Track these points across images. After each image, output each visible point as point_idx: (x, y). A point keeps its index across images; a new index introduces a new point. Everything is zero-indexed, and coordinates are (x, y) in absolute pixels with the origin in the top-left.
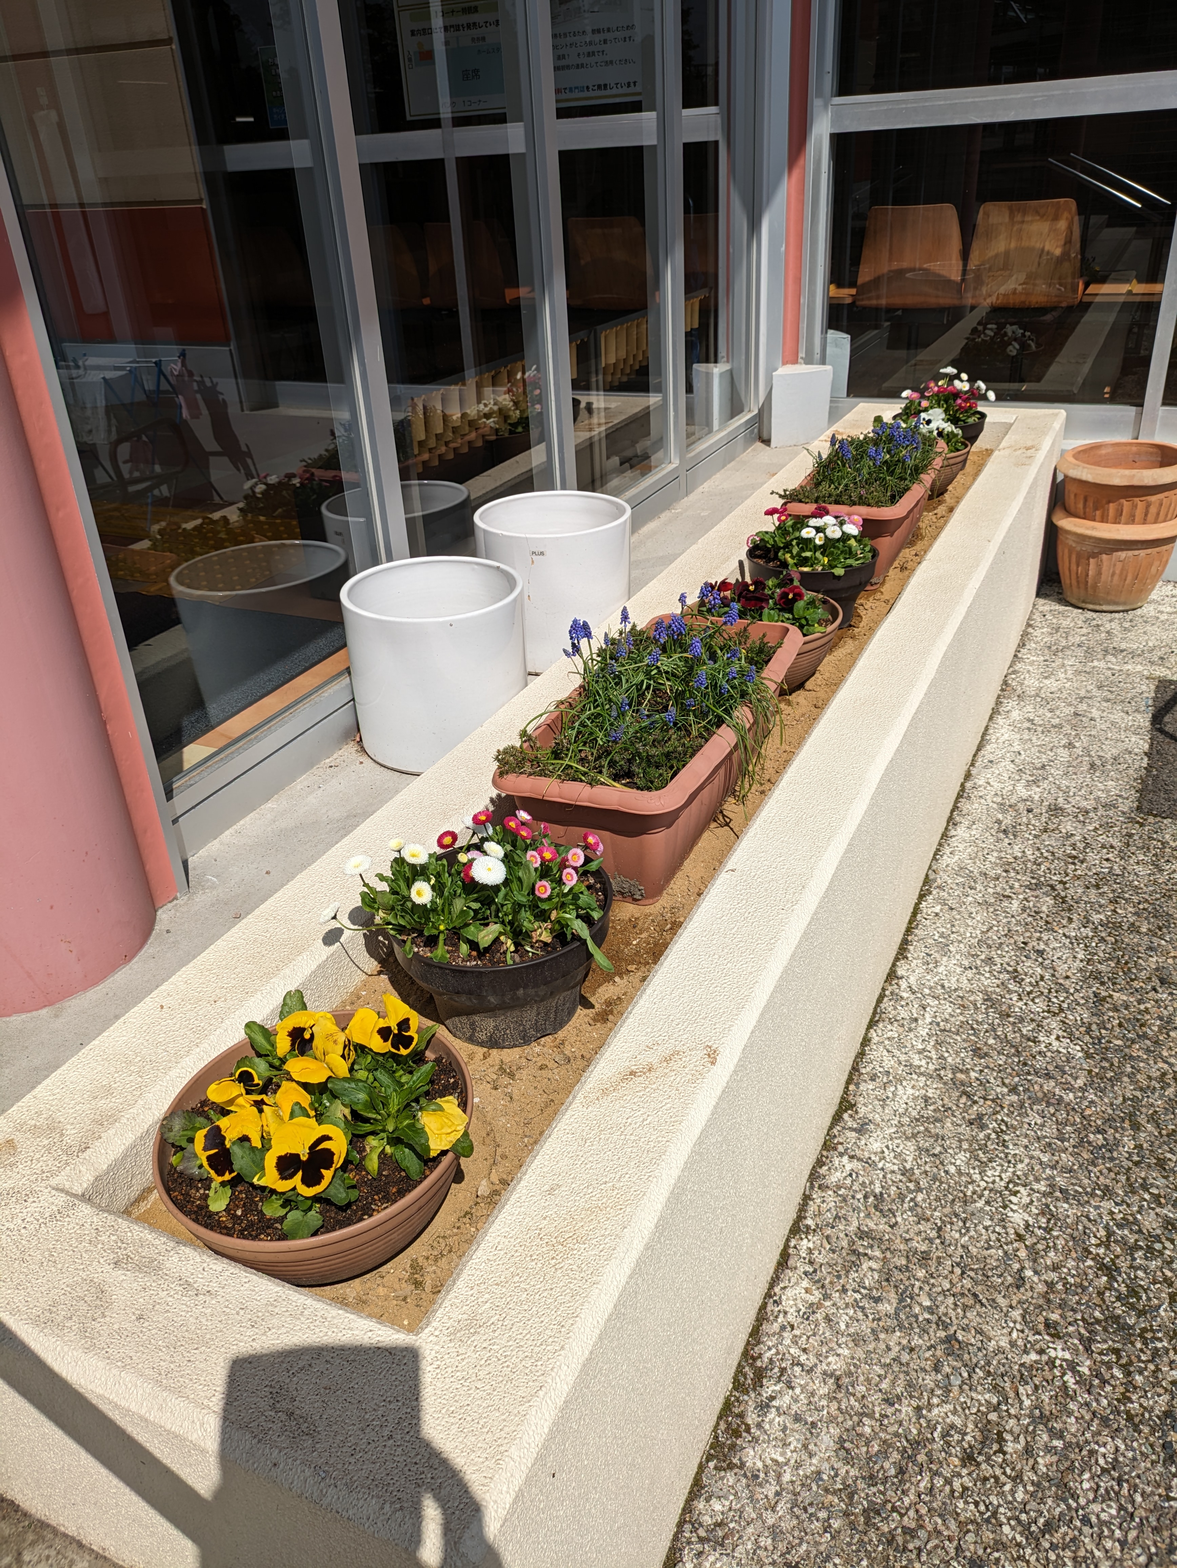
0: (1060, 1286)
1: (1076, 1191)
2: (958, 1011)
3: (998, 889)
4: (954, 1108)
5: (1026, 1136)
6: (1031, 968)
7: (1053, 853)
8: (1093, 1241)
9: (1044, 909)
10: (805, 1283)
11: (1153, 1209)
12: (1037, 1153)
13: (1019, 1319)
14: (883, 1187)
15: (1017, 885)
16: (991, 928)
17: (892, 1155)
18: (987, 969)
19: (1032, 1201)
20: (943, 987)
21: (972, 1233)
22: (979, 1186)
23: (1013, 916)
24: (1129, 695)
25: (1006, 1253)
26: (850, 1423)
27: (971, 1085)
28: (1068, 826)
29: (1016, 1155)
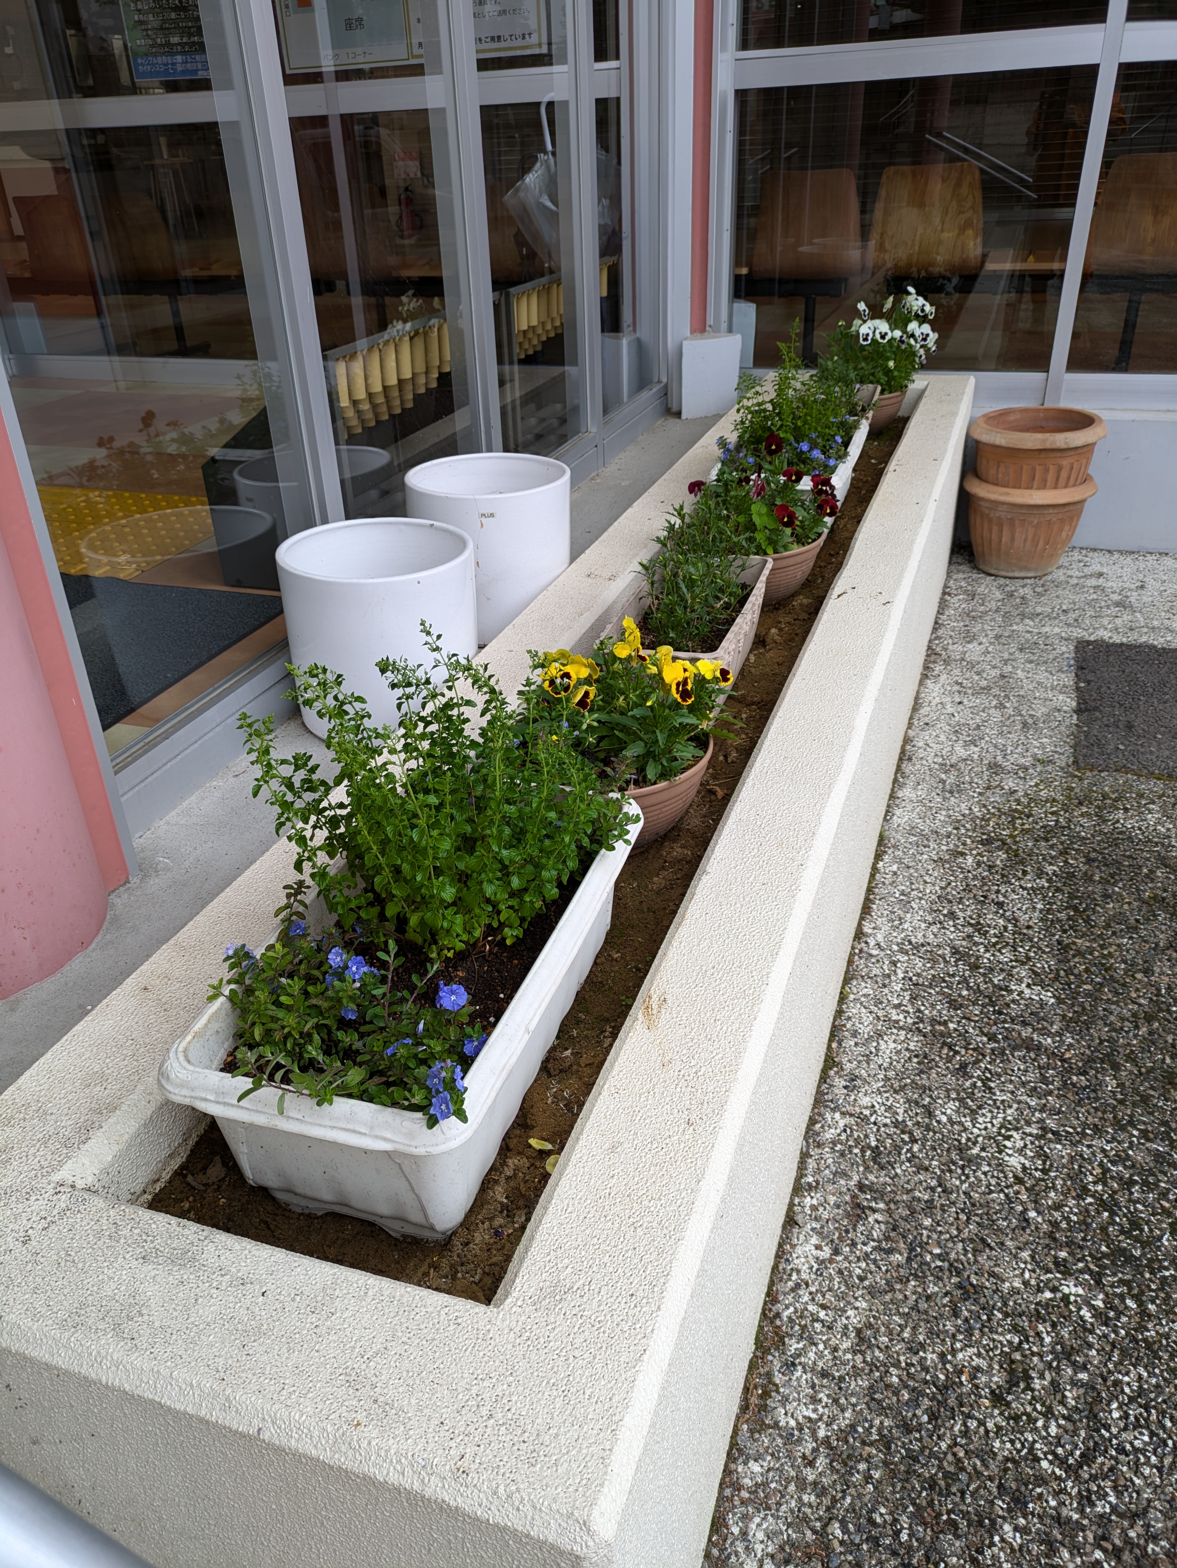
0: (1064, 1225)
1: (1067, 1132)
2: (929, 965)
3: (951, 846)
4: (937, 1059)
5: (1011, 1082)
6: (993, 920)
7: (999, 810)
8: (1090, 1179)
9: (998, 862)
10: (814, 1240)
11: (1143, 1144)
12: (1024, 1098)
13: (1028, 1259)
14: (878, 1140)
15: (968, 841)
16: (949, 884)
17: (883, 1108)
18: (951, 923)
19: (1025, 1146)
20: (910, 943)
21: (972, 1179)
22: (972, 1133)
23: (969, 872)
24: (1051, 657)
25: (1007, 1195)
26: (877, 1374)
27: (951, 1037)
28: (1010, 783)
29: (1003, 1101)
